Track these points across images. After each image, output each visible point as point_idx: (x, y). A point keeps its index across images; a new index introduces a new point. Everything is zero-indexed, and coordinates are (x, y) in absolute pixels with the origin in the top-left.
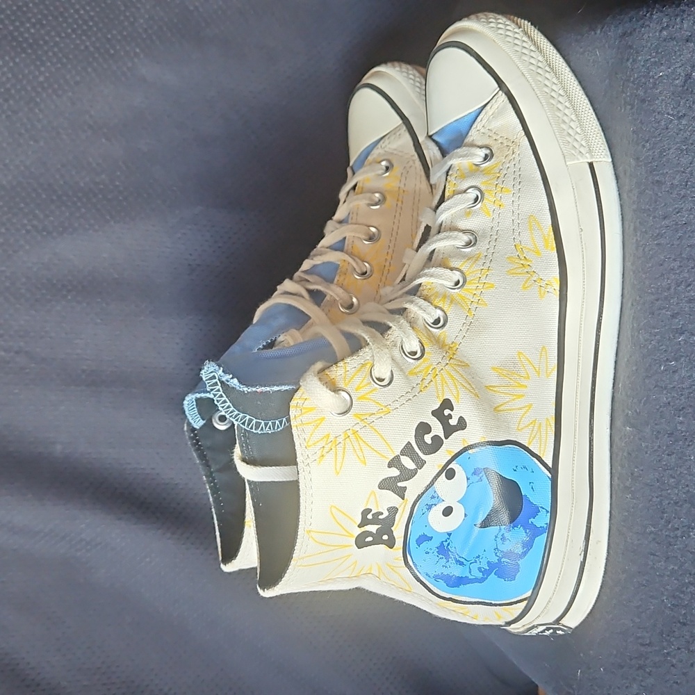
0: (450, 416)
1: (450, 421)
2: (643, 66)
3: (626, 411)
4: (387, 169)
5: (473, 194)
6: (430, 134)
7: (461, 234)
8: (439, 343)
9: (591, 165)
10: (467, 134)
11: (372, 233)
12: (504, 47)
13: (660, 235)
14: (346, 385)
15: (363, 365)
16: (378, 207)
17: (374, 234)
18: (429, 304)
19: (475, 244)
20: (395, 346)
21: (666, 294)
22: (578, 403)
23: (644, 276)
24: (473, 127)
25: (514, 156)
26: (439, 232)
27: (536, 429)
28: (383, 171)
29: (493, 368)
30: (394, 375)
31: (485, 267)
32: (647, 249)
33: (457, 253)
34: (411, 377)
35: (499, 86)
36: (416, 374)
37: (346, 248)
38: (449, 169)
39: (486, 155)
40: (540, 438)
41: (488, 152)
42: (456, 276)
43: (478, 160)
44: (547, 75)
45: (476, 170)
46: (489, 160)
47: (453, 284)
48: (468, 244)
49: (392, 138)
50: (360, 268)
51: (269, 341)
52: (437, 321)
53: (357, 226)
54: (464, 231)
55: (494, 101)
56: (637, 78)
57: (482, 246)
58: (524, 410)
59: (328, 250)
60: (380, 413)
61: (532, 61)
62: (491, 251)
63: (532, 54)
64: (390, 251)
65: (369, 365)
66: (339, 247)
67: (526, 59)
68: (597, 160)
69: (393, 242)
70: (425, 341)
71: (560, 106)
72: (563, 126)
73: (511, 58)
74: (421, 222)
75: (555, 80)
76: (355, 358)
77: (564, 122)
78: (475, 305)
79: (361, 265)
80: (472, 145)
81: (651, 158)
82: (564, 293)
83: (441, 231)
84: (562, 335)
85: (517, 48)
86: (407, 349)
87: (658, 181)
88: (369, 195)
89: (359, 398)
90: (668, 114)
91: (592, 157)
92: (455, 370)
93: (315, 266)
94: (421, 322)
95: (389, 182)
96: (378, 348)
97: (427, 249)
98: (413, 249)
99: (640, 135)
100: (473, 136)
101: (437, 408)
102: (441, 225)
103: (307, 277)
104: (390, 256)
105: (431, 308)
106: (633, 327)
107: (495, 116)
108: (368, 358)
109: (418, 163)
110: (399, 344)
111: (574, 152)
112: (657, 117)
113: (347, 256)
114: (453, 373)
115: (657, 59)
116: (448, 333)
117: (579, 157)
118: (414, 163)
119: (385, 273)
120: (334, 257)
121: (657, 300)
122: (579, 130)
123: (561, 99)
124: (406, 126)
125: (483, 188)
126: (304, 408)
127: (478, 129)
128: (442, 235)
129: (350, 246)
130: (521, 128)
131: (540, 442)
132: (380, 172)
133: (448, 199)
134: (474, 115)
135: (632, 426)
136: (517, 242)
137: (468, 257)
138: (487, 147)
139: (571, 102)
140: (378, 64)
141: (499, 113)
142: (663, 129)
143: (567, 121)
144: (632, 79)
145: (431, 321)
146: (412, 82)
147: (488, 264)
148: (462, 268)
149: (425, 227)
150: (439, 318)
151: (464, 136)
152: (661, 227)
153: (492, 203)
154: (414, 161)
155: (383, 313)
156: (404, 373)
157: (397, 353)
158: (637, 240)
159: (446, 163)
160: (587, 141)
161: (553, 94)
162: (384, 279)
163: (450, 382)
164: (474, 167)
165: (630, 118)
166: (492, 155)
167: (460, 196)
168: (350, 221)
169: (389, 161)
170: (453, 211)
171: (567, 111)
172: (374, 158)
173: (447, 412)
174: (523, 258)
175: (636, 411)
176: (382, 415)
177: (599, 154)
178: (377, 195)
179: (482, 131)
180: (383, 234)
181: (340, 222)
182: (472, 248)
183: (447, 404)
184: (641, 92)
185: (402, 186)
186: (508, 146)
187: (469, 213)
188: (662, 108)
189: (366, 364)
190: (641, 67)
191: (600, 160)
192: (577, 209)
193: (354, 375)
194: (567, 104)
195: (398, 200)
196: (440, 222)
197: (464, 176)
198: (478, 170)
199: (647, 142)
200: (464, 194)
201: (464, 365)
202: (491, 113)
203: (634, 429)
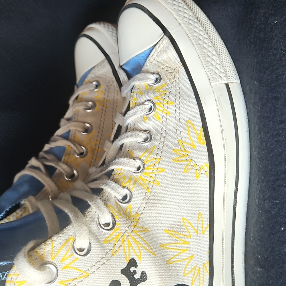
0: (135, 272)
1: (135, 276)
2: (263, 16)
3: (257, 255)
4: (97, 86)
5: (148, 105)
6: (121, 65)
7: (141, 133)
8: (126, 215)
9: (227, 85)
10: (144, 64)
11: (86, 127)
12: (167, 6)
13: (278, 135)
14: (53, 259)
15: (67, 240)
16: (90, 111)
17: (88, 127)
18: (119, 186)
19: (150, 140)
20: (93, 221)
21: (283, 176)
22: (224, 250)
23: (267, 162)
24: (147, 60)
25: (175, 79)
26: (127, 132)
27: (196, 273)
28: (94, 88)
29: (165, 230)
30: (92, 245)
31: (158, 157)
32: (268, 144)
33: (138, 147)
34: (105, 245)
35: (164, 33)
36: (109, 242)
37: (70, 137)
38: (132, 89)
39: (157, 79)
40: (199, 279)
41: (158, 76)
42: (138, 163)
43: (151, 82)
44: (196, 25)
45: (150, 89)
46: (159, 82)
47: (136, 169)
48: (146, 140)
49: (100, 67)
50: (79, 150)
51: (14, 205)
52: (125, 197)
53: (78, 123)
54: (143, 131)
55: (161, 42)
56: (259, 25)
57: (156, 142)
58: (188, 260)
59: (60, 138)
60: (80, 278)
61: (186, 15)
62: (162, 145)
63: (185, 11)
64: (99, 139)
65: (72, 239)
66: (66, 137)
67: (181, 14)
68: (231, 82)
69: (101, 133)
70: (116, 215)
71: (205, 45)
72: (208, 59)
73: (171, 13)
74: (115, 123)
75: (201, 28)
76: (60, 235)
77: (208, 56)
78: (152, 184)
79: (80, 149)
80: (147, 72)
81: (270, 80)
82: (213, 174)
83: (128, 130)
84: (212, 203)
85: (175, 7)
86: (103, 222)
87: (275, 97)
88: (85, 103)
89: (64, 268)
90: (282, 50)
91: (228, 79)
92: (138, 235)
93: (51, 148)
94: (113, 200)
95: (98, 94)
96: (79, 226)
97: (118, 143)
98: (110, 141)
99: (262, 65)
100: (148, 66)
101: (125, 267)
102: (127, 126)
103: (46, 156)
104: (98, 142)
105: (120, 189)
106: (260, 197)
107: (162, 52)
108: (71, 234)
109: (115, 83)
110: (96, 219)
111: (216, 77)
112: (274, 52)
113: (70, 143)
114: (137, 238)
115: (273, 12)
116: (133, 206)
117: (219, 80)
118: (113, 83)
119: (96, 153)
120: (62, 143)
121: (277, 180)
122: (218, 61)
123: (205, 41)
124: (108, 60)
125: (155, 101)
126: (18, 282)
127: (151, 61)
128: (128, 134)
129: (73, 137)
130: (180, 61)
131: (200, 281)
132: (92, 88)
133: (132, 109)
134: (148, 52)
135: (261, 267)
136: (179, 139)
137: (146, 150)
138: (157, 73)
139: (212, 43)
140: (91, 23)
141: (165, 50)
142: (278, 61)
143: (210, 55)
144: (255, 26)
145: (120, 197)
146: (111, 33)
147: (159, 155)
148: (142, 158)
149: (118, 126)
150: (126, 195)
151: (142, 65)
152: (278, 129)
153: (161, 112)
154: (113, 82)
155: (87, 191)
156: (100, 242)
157: (94, 227)
158: (261, 137)
159: (130, 84)
160: (224, 69)
161: (200, 37)
162: (94, 157)
163: (134, 245)
164: (149, 87)
165: (254, 53)
166: (161, 79)
167: (139, 107)
168: (73, 120)
169: (98, 81)
170: (135, 117)
171: (210, 49)
172: (89, 80)
173: (132, 269)
174: (184, 150)
175: (264, 256)
176: (82, 279)
177: (232, 77)
178: (90, 103)
179: (154, 62)
180: (94, 128)
181: (69, 120)
182: (148, 143)
183: (133, 263)
184: (262, 35)
185: (106, 97)
186: (171, 72)
187: (146, 118)
188: (277, 46)
189: (70, 239)
190: (261, 17)
191: (233, 81)
192: (219, 116)
193: (60, 250)
194: (210, 44)
195: (103, 106)
196: (127, 124)
197: (142, 93)
198: (151, 89)
199: (267, 69)
200: (142, 106)
201: (145, 230)
202: (159, 51)
203: (263, 270)
